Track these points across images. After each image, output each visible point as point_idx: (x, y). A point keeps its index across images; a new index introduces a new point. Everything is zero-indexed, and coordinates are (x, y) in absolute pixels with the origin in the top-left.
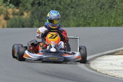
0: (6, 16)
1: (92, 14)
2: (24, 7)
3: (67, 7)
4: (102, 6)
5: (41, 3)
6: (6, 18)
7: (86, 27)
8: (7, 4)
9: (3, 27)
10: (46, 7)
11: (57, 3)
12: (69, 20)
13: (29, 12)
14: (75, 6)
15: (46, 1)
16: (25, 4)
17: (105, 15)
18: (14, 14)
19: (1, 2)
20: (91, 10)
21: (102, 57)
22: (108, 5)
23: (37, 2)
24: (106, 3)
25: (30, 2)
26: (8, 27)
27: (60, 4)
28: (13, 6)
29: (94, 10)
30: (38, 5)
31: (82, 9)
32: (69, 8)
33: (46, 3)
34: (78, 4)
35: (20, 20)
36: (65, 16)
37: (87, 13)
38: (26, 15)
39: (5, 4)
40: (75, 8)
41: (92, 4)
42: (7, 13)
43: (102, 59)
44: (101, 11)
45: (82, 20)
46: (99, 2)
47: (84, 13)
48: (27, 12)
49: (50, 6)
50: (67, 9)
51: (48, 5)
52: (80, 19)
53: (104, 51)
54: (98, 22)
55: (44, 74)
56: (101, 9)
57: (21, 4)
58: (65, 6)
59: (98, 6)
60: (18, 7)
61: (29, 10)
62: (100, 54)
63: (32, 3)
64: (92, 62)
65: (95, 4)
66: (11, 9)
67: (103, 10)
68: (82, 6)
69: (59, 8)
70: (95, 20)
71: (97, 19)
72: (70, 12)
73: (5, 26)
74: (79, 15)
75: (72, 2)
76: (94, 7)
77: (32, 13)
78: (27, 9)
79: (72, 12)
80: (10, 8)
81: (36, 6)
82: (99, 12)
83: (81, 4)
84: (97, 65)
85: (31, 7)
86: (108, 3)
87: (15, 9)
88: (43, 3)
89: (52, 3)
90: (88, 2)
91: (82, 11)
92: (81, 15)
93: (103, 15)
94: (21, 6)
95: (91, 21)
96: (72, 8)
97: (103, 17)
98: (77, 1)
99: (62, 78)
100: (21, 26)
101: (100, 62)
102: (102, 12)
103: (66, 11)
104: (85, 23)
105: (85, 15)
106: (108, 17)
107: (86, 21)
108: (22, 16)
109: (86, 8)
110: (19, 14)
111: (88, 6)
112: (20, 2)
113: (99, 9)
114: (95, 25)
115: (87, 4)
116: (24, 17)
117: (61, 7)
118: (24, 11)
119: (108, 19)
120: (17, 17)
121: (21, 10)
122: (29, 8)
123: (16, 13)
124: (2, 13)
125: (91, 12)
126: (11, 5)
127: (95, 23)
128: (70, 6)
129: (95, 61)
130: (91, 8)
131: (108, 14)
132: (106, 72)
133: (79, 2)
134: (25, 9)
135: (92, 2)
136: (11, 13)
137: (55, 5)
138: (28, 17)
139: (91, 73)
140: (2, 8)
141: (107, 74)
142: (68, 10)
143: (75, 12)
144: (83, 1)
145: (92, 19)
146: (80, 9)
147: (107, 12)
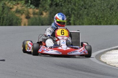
0: (27, 15)
1: (103, 14)
2: (43, 8)
3: (81, 8)
4: (111, 7)
5: (58, 5)
6: (28, 17)
7: (98, 25)
8: (28, 5)
9: (25, 25)
10: (63, 8)
11: (72, 4)
12: (82, 19)
13: (48, 12)
14: (87, 7)
15: (62, 3)
16: (44, 5)
17: (114, 15)
18: (34, 14)
19: (23, 3)
20: (102, 10)
21: (111, 51)
22: (117, 6)
23: (55, 3)
24: (115, 4)
25: (49, 4)
26: (29, 25)
27: (75, 5)
28: (33, 7)
29: (104, 11)
30: (55, 6)
31: (94, 9)
32: (83, 9)
33: (63, 4)
34: (90, 5)
35: (40, 19)
36: (79, 16)
37: (98, 13)
38: (45, 15)
39: (26, 5)
40: (88, 9)
41: (102, 5)
42: (29, 13)
43: (111, 53)
44: (111, 11)
45: (94, 19)
46: (109, 4)
47: (95, 13)
48: (46, 12)
49: (66, 7)
50: (81, 9)
51: (64, 6)
52: (92, 18)
53: (113, 46)
54: (108, 21)
55: (60, 66)
56: (111, 9)
57: (40, 5)
58: (79, 7)
59: (108, 7)
60: (38, 7)
61: (47, 10)
62: (110, 49)
63: (50, 4)
64: (103, 55)
65: (105, 5)
66: (32, 10)
67: (113, 10)
68: (94, 7)
69: (74, 8)
70: (106, 19)
71: (107, 18)
72: (83, 12)
73: (27, 24)
74: (92, 15)
75: (85, 3)
76: (105, 8)
77: (50, 13)
78: (45, 9)
79: (85, 13)
80: (31, 8)
81: (54, 7)
82: (109, 12)
83: (93, 5)
84: (106, 58)
85: (49, 8)
86: (116, 5)
87: (35, 9)
88: (60, 5)
89: (68, 5)
90: (99, 3)
91: (94, 11)
92: (93, 15)
93: (113, 15)
94: (41, 7)
95: (102, 20)
96: (85, 8)
97: (112, 17)
98: (90, 3)
99: (76, 69)
100: (40, 24)
101: (110, 56)
102: (111, 13)
103: (80, 11)
104: (97, 21)
105: (97, 15)
106: (117, 17)
107: (97, 20)
108: (42, 15)
109: (97, 9)
110: (39, 14)
111: (99, 7)
112: (39, 4)
113: (109, 10)
114: (105, 23)
115: (98, 5)
116: (43, 16)
117: (75, 8)
118: (43, 11)
119: (116, 18)
120: (37, 16)
121: (40, 10)
122: (47, 9)
123: (36, 13)
124: (23, 13)
125: (102, 12)
126: (31, 6)
127: (106, 22)
128: (83, 7)
129: (105, 55)
130: (102, 9)
131: (116, 14)
132: (115, 64)
133: (91, 4)
134: (44, 9)
135: (103, 3)
136: (32, 13)
137: (71, 6)
138: (47, 16)
139: (102, 65)
140: (23, 8)
141: (115, 66)
142: (82, 11)
143: (88, 12)
144: (95, 3)
145: (103, 18)
146: (93, 10)
147: (116, 12)
